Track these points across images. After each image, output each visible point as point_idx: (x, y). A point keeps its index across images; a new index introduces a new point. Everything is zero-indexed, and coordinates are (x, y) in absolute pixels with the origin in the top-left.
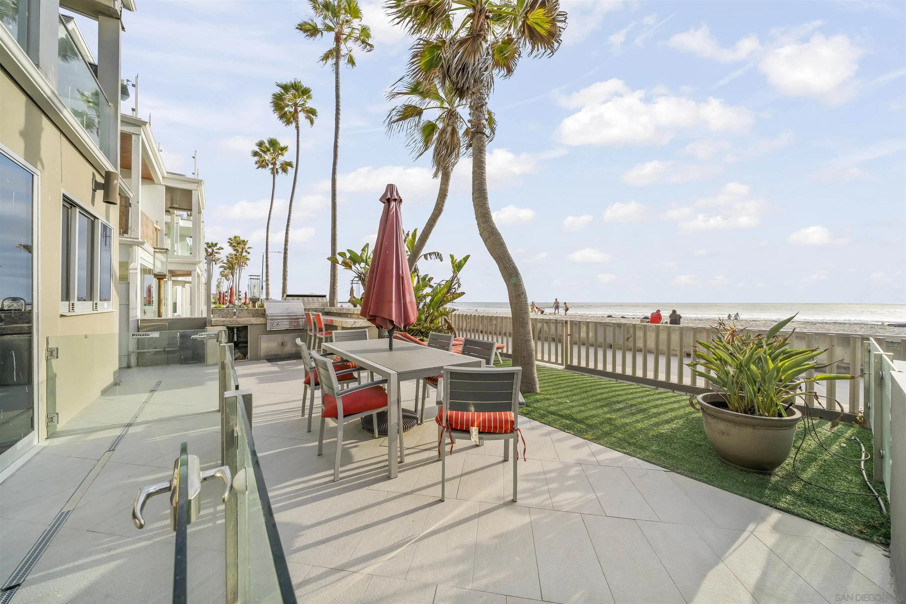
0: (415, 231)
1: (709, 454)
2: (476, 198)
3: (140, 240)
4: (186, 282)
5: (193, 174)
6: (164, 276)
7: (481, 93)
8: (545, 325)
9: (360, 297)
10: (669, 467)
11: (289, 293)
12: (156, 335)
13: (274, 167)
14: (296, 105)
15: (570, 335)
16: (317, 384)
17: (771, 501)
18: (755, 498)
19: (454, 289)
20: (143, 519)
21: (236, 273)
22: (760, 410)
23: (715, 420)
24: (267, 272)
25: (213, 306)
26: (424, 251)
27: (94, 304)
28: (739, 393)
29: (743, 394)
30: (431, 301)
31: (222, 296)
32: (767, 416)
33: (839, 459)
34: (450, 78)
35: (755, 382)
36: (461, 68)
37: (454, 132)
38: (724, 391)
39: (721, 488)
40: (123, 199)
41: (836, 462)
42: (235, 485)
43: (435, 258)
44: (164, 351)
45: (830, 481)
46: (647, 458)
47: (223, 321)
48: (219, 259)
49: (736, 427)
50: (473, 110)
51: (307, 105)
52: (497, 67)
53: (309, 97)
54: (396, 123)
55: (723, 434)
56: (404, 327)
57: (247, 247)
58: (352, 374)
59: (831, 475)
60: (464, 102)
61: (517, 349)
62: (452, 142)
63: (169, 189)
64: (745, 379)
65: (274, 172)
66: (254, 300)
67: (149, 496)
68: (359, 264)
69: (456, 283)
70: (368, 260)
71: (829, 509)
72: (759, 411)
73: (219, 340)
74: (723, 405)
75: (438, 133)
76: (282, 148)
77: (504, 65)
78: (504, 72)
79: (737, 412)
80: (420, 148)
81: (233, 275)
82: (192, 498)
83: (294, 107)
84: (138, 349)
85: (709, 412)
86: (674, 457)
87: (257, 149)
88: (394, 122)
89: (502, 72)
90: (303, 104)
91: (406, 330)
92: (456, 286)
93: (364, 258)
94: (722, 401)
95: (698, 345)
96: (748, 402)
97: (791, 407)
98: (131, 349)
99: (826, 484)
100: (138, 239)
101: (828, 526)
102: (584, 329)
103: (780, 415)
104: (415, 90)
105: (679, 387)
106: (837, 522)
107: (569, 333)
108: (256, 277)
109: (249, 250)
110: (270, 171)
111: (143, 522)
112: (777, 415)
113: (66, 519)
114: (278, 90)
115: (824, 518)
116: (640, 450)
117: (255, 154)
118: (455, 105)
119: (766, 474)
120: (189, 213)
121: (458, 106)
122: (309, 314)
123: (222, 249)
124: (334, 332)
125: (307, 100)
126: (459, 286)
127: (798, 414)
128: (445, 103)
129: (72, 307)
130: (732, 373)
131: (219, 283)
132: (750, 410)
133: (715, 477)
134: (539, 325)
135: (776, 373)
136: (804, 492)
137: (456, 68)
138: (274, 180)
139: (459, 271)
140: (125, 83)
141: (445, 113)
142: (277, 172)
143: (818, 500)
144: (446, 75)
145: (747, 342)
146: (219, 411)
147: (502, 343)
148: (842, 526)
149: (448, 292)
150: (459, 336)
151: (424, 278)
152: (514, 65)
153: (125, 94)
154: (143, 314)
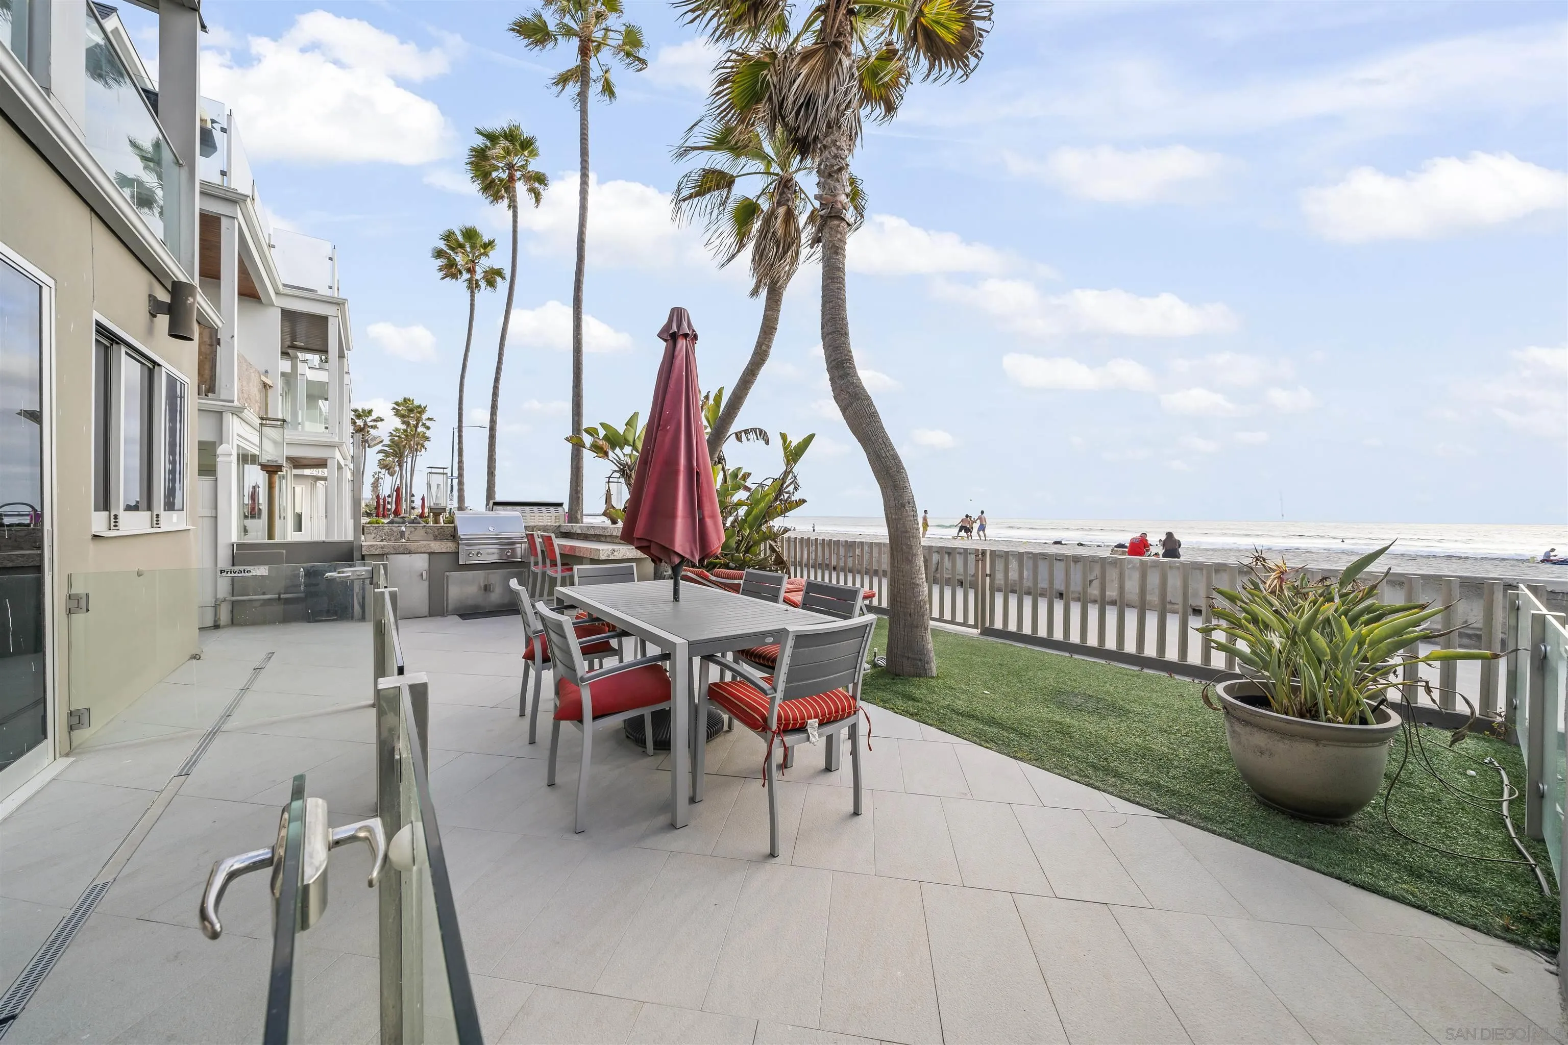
0: (720, 391)
1: (1236, 787)
2: (828, 334)
3: (236, 403)
4: (318, 478)
5: (330, 288)
6: (279, 468)
7: (839, 148)
8: (946, 557)
9: (623, 507)
10: (1165, 811)
11: (499, 498)
12: (261, 571)
13: (471, 277)
14: (510, 166)
15: (990, 575)
16: (546, 659)
17: (1346, 872)
18: (1318, 866)
19: (786, 493)
20: (219, 922)
21: (406, 462)
22: (1329, 712)
23: (1248, 729)
24: (461, 462)
25: (365, 520)
26: (736, 426)
27: (155, 516)
28: (1290, 681)
29: (1298, 682)
30: (748, 514)
31: (381, 502)
32: (1341, 723)
33: (1464, 798)
34: (783, 119)
35: (1320, 662)
36: (802, 104)
37: (790, 216)
38: (1263, 677)
39: (1257, 849)
40: (206, 332)
41: (1459, 803)
42: (392, 855)
43: (755, 438)
44: (279, 599)
45: (1450, 837)
46: (1126, 795)
47: (382, 548)
48: (375, 438)
49: (1286, 741)
50: (823, 177)
51: (530, 168)
52: (868, 102)
53: (534, 153)
54: (687, 202)
55: (1262, 753)
56: (699, 561)
57: (424, 417)
58: (608, 642)
59: (1450, 827)
60: (808, 162)
61: (898, 599)
62: (785, 235)
63: (287, 315)
64: (1301, 657)
65: (473, 286)
66: (437, 512)
67: (232, 875)
68: (622, 448)
69: (791, 483)
70: (637, 441)
71: (1448, 888)
72: (1326, 714)
73: (375, 580)
74: (1263, 702)
75: (761, 218)
76: (485, 244)
77: (881, 97)
78: (880, 110)
79: (1287, 714)
80: (730, 246)
81: (400, 466)
82: (311, 882)
83: (507, 171)
84: (233, 596)
85: (1239, 714)
86: (1174, 793)
87: (442, 245)
88: (684, 200)
89: (877, 111)
90: (522, 166)
91: (702, 566)
92: (791, 488)
93: (631, 440)
94: (1259, 694)
95: (1215, 594)
96: (1305, 698)
97: (1382, 707)
98: (221, 595)
99: (1443, 842)
100: (232, 402)
101: (1447, 918)
102: (1014, 564)
103: (1364, 721)
104: (722, 142)
105: (1181, 668)
106: (1463, 911)
107: (988, 572)
108: (441, 471)
109: (428, 423)
110: (466, 284)
111: (218, 927)
112: (1357, 720)
113: (101, 897)
114: (480, 141)
115: (1441, 904)
116: (1113, 779)
117: (439, 254)
118: (793, 169)
119: (1336, 825)
120: (323, 357)
121: (799, 170)
122: (532, 535)
123: (382, 420)
124: (576, 567)
125: (530, 160)
126: (796, 489)
127: (1395, 720)
128: (774, 165)
129: (115, 522)
130: (1278, 646)
131: (377, 480)
132: (1309, 711)
133: (1247, 828)
134: (935, 558)
135: (1356, 648)
136: (1405, 857)
137: (794, 102)
138: (472, 300)
139: (795, 462)
140: (209, 125)
141: (774, 184)
142: (478, 286)
143: (1430, 872)
144: (777, 115)
145: (1304, 591)
146: (373, 706)
147: (871, 588)
148: (1472, 919)
149: (776, 499)
150: (795, 576)
151: (735, 475)
152: (897, 98)
153: (208, 146)
154: (243, 533)
